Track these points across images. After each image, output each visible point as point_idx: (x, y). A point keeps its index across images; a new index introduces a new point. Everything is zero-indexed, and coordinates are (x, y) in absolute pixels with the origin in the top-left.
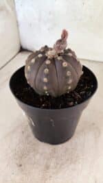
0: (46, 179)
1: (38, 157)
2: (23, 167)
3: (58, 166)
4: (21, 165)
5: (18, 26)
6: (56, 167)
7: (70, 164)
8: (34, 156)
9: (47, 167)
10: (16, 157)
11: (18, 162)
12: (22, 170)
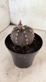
0: (18, 80)
1: (15, 70)
2: (8, 75)
3: (24, 75)
4: (7, 74)
5: (10, 14)
6: (22, 75)
7: (29, 74)
8: (14, 70)
9: (19, 75)
10: (6, 70)
11: (6, 72)
12: (8, 76)
